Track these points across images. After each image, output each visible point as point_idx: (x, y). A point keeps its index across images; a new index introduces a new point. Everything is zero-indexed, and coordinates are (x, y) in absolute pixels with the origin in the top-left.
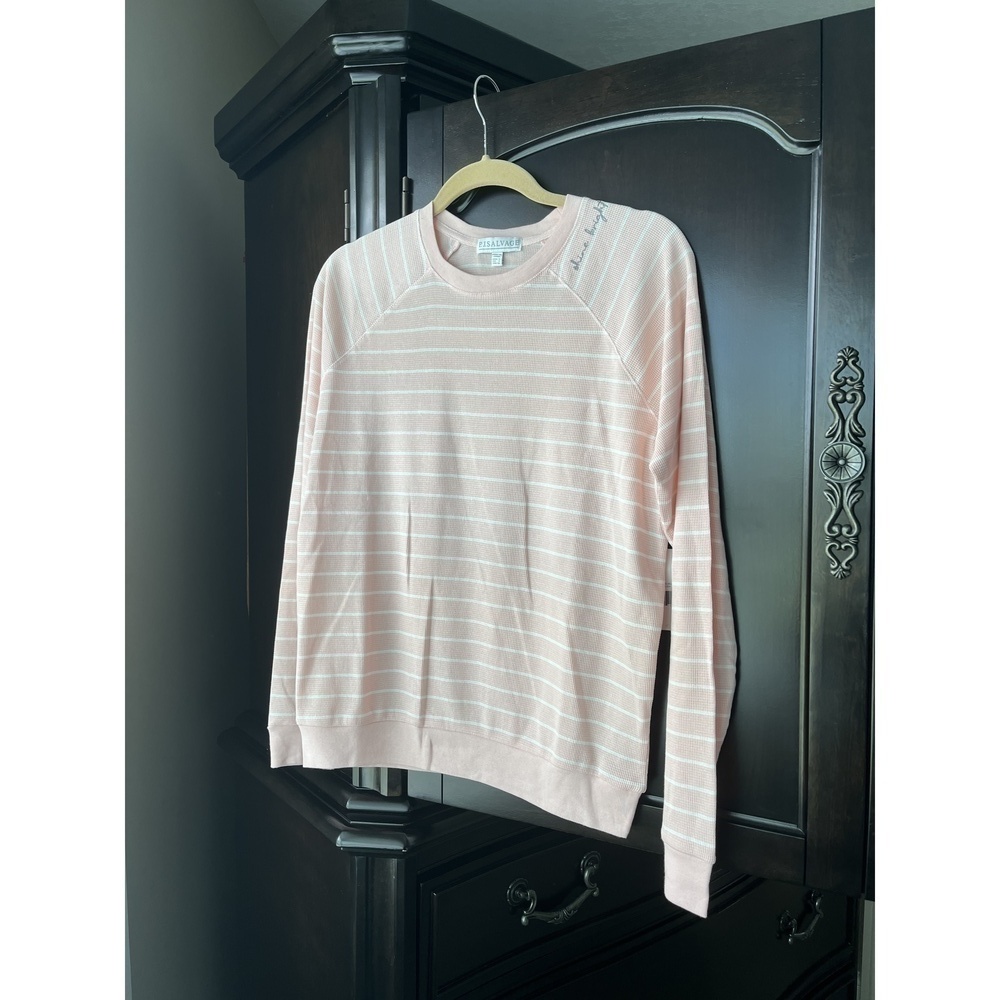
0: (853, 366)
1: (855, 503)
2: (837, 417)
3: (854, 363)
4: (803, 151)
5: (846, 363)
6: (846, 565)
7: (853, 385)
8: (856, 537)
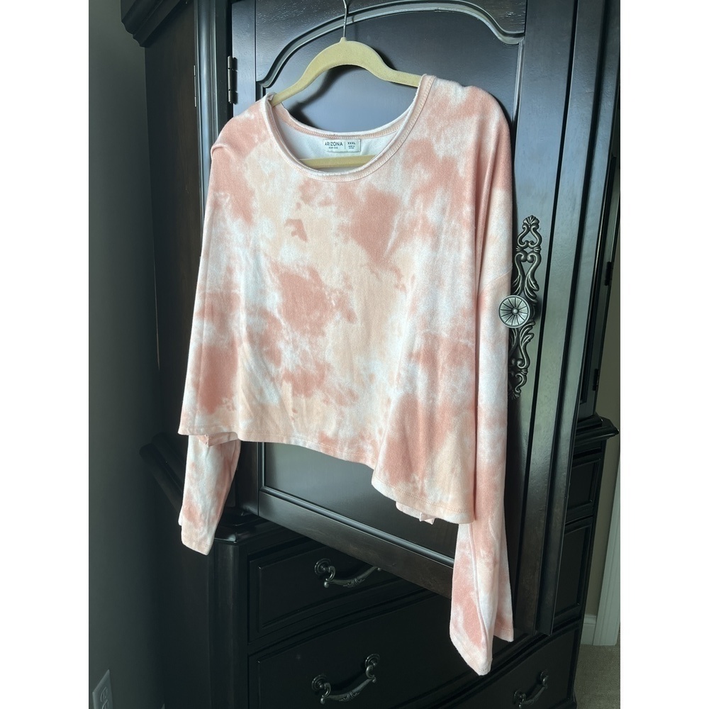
0: (533, 233)
1: (527, 343)
2: (519, 273)
3: (535, 230)
5: (529, 229)
6: (517, 390)
7: (533, 248)
8: (526, 369)
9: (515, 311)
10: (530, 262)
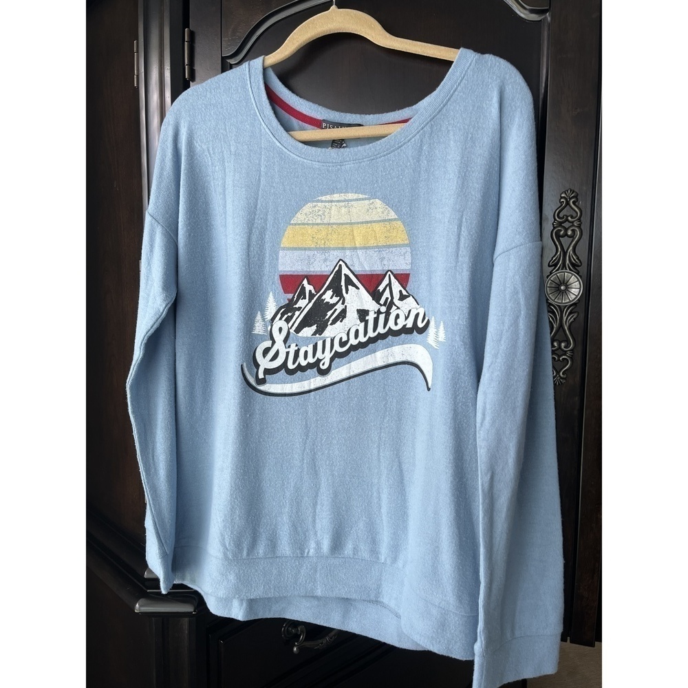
0: (573, 206)
1: (572, 322)
2: (560, 249)
3: (574, 203)
4: (534, 17)
5: (568, 203)
6: (563, 374)
7: (573, 222)
8: (572, 350)
9: (562, 288)
10: (569, 237)
